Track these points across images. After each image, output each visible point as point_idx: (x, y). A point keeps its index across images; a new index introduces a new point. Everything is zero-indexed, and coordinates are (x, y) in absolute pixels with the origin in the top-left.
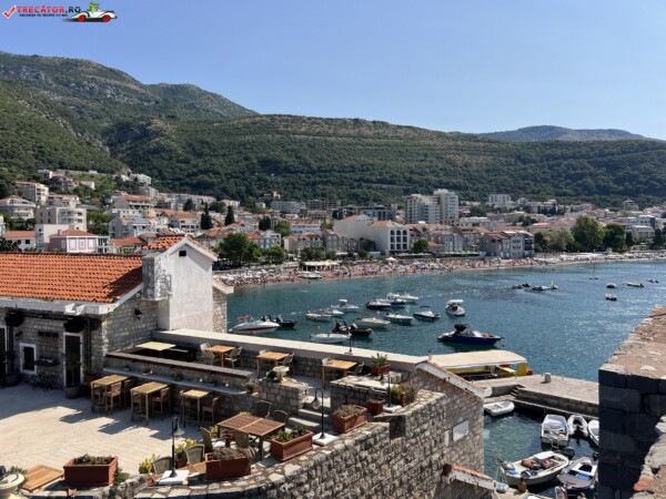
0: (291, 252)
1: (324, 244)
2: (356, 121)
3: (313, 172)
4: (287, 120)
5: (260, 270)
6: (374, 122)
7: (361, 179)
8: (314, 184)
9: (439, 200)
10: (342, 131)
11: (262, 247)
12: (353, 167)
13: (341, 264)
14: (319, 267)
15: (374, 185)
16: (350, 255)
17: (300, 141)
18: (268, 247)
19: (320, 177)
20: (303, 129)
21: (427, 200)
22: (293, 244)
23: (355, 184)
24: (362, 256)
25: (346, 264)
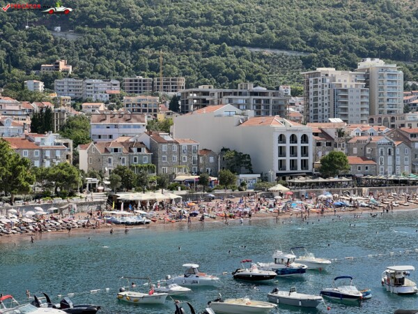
0: (93, 175)
1: (154, 159)
3: (134, 25)
5: (32, 208)
7: (223, 39)
8: (136, 47)
9: (367, 78)
11: (37, 164)
12: (208, 16)
13: (185, 198)
14: (144, 203)
15: (248, 50)
16: (203, 181)
18: (47, 164)
19: (148, 34)
21: (345, 79)
22: (95, 160)
23: (213, 47)
24: (225, 182)
25: (196, 199)
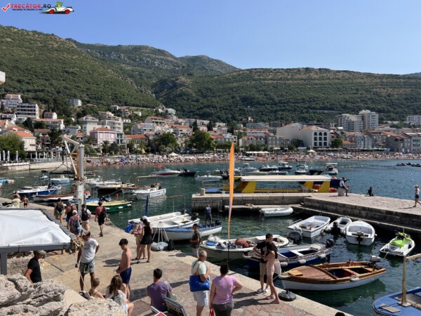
1: (266, 142)
2: (307, 69)
3: (275, 104)
4: (260, 72)
6: (320, 69)
7: (309, 107)
8: (276, 111)
10: (298, 76)
12: (303, 99)
14: (255, 154)
17: (269, 84)
19: (280, 107)
20: (270, 77)
22: (245, 142)
23: (304, 110)
24: (291, 150)
